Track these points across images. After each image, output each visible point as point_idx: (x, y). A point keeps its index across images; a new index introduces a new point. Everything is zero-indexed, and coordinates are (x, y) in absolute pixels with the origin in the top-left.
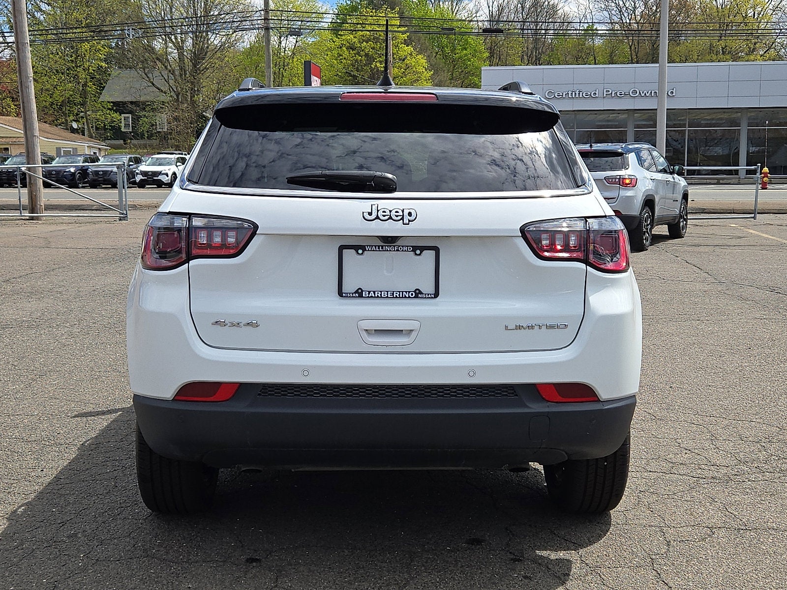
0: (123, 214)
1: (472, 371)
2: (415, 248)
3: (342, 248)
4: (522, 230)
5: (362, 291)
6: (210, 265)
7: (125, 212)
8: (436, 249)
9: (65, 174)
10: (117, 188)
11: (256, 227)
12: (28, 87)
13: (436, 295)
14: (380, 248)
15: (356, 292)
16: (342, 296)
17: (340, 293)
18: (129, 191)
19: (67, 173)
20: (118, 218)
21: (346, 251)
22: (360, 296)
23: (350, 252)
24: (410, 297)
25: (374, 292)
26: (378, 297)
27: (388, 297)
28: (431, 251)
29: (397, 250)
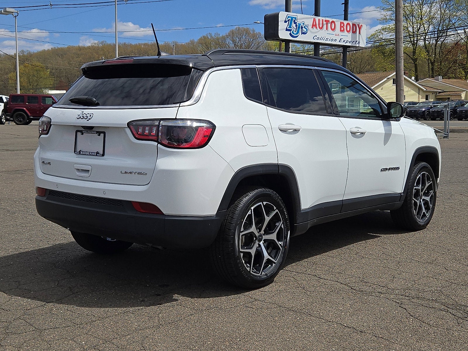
0: (446, 134)
1: (104, 191)
2: (97, 132)
4: (128, 124)
7: (447, 134)
8: (104, 133)
9: (419, 112)
10: (444, 120)
11: (51, 121)
12: (400, 62)
13: (103, 155)
14: (87, 132)
15: (79, 152)
16: (76, 153)
18: (450, 122)
19: (421, 112)
20: (443, 137)
21: (78, 133)
22: (80, 154)
23: (79, 134)
24: (94, 155)
25: (84, 152)
26: (85, 154)
27: (88, 155)
28: (103, 134)
29: (92, 133)
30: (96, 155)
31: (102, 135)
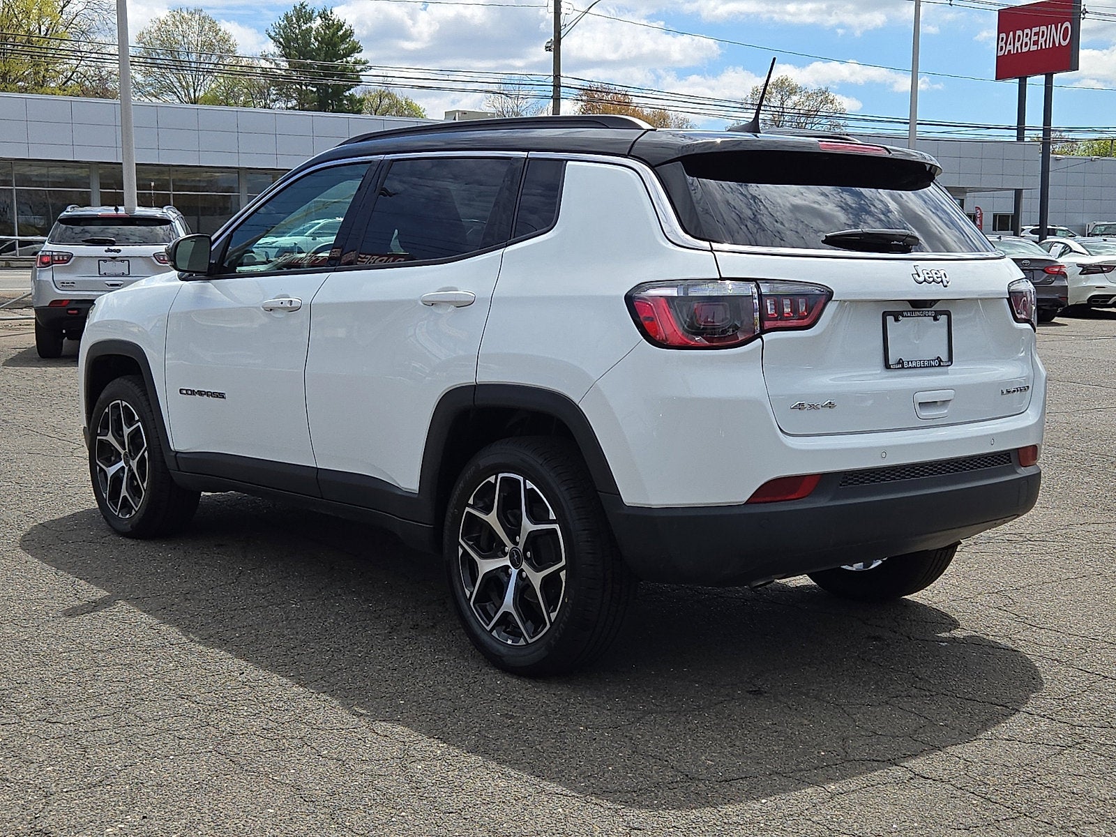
1: (993, 439)
2: (936, 313)
3: (885, 315)
5: (903, 362)
6: (782, 339)
8: (948, 314)
11: (831, 293)
13: (951, 362)
14: (911, 314)
15: (899, 363)
16: (890, 368)
17: (887, 366)
21: (888, 317)
22: (903, 367)
23: (890, 319)
24: (935, 366)
25: (912, 362)
26: (914, 367)
27: (921, 367)
28: (945, 316)
29: (925, 316)
30: (940, 364)
31: (943, 318)
